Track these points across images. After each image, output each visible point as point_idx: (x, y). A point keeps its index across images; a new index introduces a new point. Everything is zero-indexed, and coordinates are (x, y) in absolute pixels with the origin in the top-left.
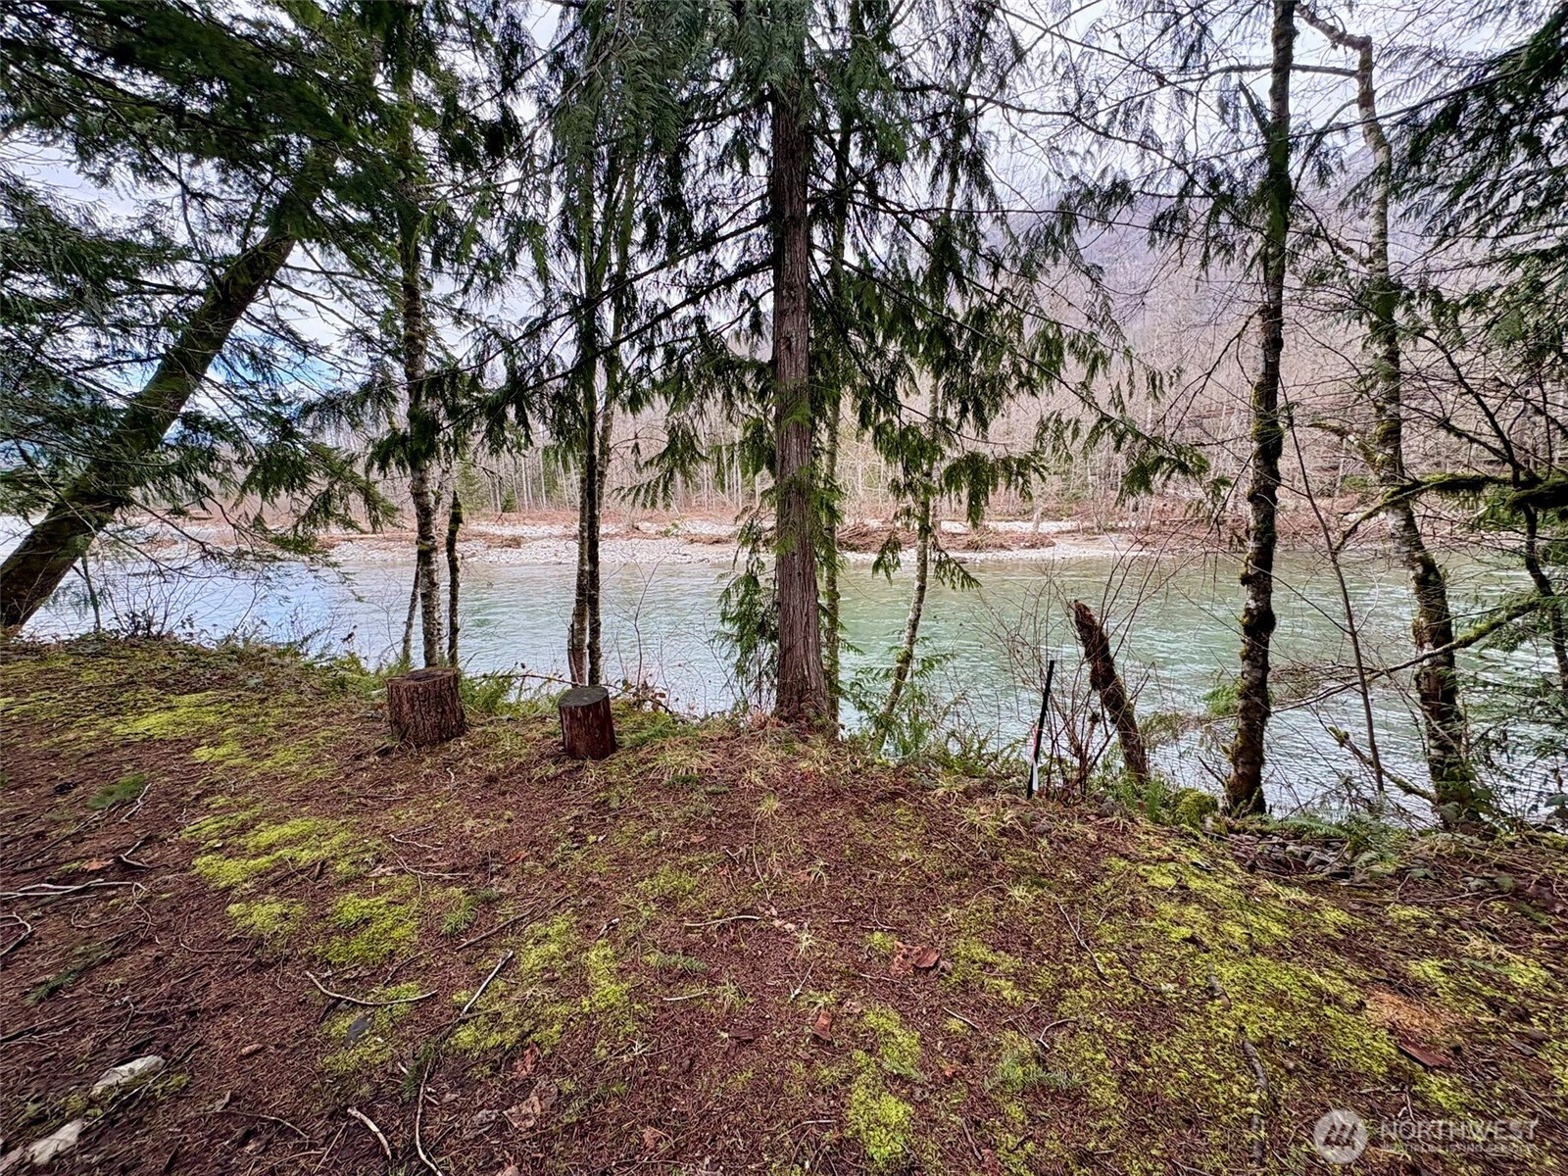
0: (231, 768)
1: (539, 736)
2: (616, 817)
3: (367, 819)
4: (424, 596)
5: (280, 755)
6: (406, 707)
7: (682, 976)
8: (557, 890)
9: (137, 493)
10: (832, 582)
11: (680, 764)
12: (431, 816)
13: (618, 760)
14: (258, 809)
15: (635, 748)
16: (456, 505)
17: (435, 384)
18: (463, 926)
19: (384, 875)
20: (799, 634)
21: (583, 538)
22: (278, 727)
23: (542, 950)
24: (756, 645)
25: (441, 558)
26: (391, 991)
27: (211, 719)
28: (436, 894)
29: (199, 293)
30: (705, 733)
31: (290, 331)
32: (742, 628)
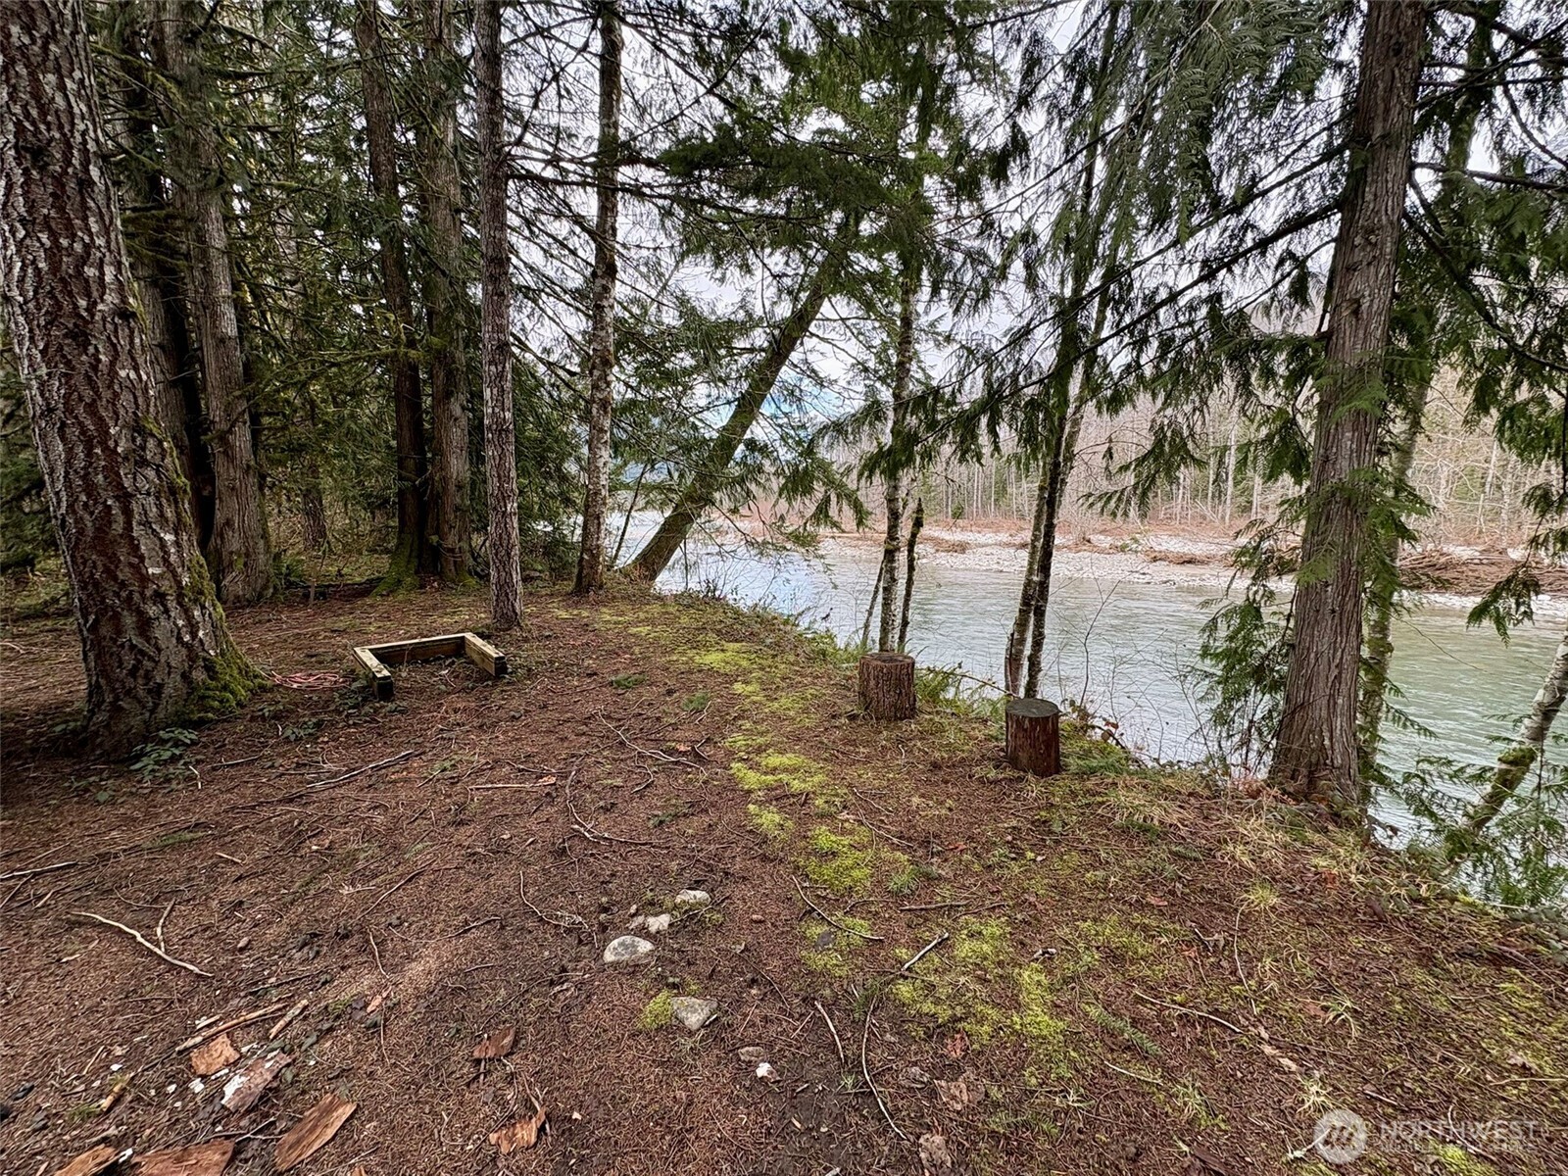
0: (755, 703)
1: (981, 737)
2: (1057, 842)
3: (837, 769)
4: (885, 589)
5: (783, 700)
6: (872, 683)
7: (1128, 1048)
8: (992, 893)
9: (717, 495)
10: (1382, 627)
11: (1136, 808)
12: (885, 783)
13: (1061, 785)
14: (768, 738)
15: (1083, 775)
16: (920, 510)
17: (920, 402)
18: (906, 891)
19: (847, 820)
20: (1321, 689)
21: (1034, 547)
22: (783, 679)
23: (975, 944)
24: (1247, 693)
25: (902, 557)
26: (849, 920)
27: (745, 663)
28: (886, 853)
29: (763, 350)
30: (1170, 782)
31: (813, 371)
32: (1229, 668)
